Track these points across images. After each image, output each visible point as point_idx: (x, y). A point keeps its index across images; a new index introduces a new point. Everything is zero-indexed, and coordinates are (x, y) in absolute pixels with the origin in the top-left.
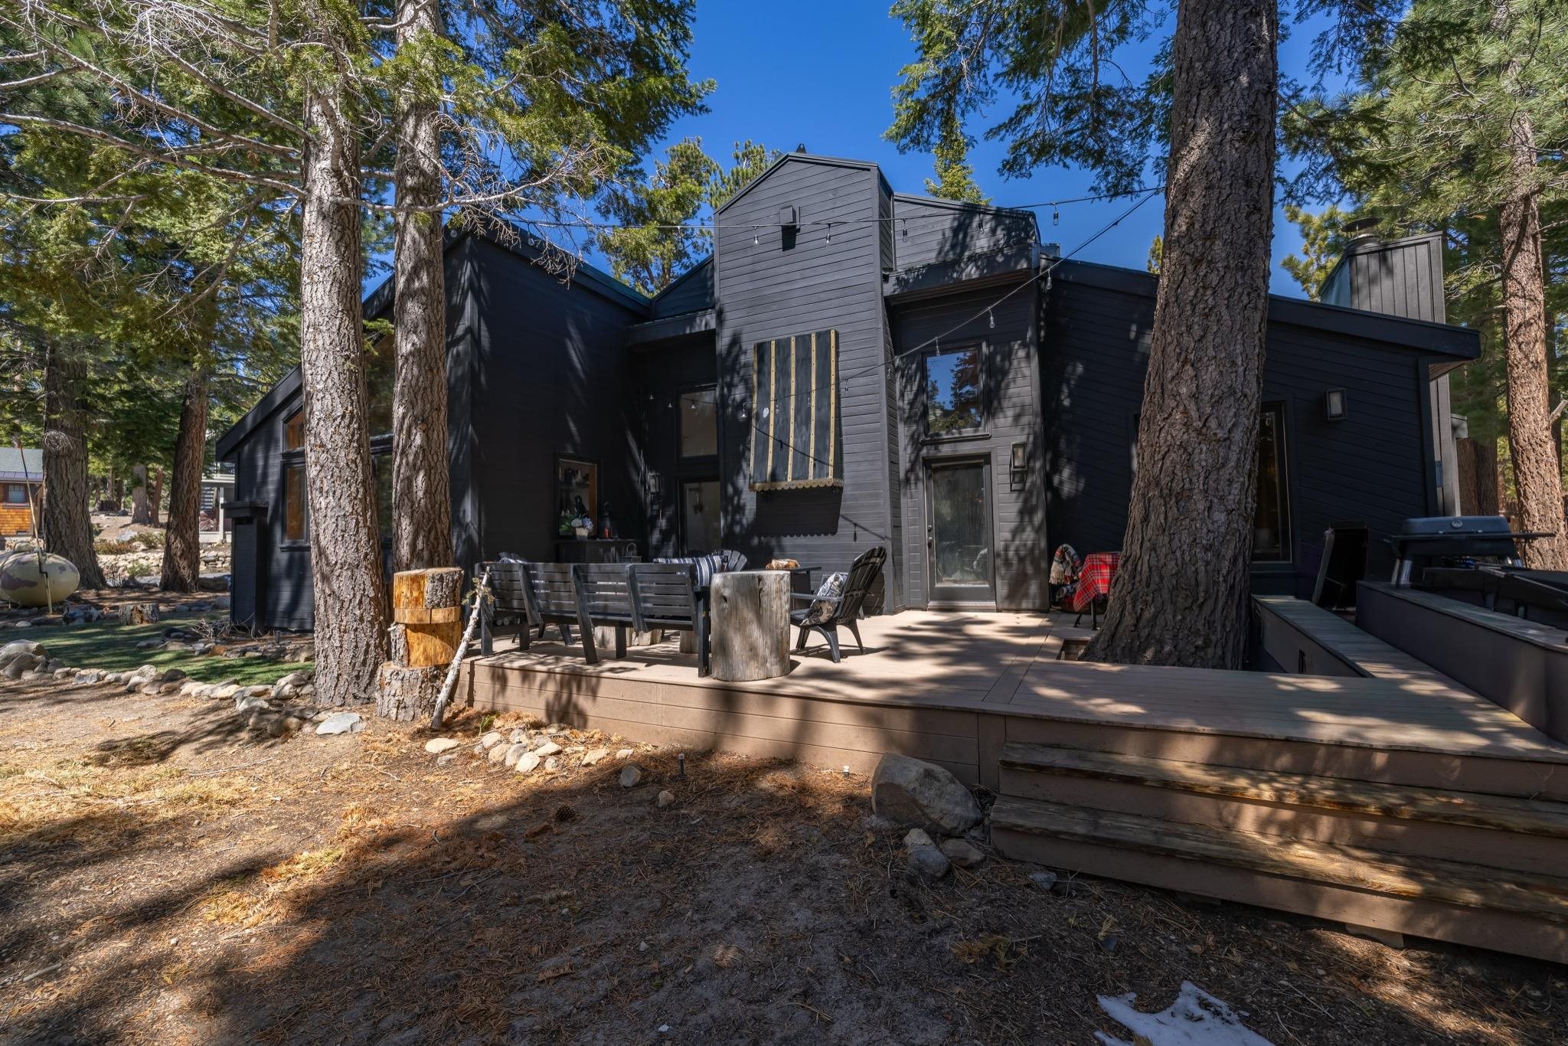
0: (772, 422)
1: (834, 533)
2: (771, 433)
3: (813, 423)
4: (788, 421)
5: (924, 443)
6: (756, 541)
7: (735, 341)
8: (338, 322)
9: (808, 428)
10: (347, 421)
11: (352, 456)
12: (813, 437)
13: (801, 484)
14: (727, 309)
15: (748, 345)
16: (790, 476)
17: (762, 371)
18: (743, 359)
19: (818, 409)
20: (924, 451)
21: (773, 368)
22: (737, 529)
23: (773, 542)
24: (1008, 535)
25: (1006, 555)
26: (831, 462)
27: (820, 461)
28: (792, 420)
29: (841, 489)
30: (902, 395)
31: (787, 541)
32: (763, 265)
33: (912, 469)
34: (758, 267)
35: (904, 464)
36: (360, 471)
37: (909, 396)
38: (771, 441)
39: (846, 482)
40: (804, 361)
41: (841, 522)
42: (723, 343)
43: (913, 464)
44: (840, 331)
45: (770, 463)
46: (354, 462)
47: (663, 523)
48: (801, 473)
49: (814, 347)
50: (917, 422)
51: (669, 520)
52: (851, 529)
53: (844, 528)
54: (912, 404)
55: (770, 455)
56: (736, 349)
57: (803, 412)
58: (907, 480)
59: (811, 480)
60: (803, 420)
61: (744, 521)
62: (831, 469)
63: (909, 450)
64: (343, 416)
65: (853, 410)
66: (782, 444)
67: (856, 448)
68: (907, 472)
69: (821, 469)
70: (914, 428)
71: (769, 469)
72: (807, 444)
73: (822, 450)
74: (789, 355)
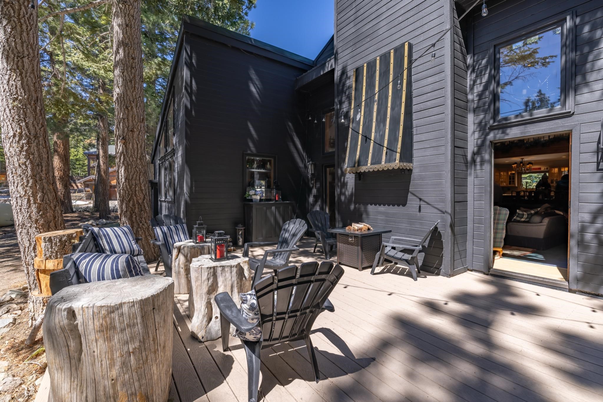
0: (361, 123)
1: (404, 205)
2: (361, 132)
3: (388, 120)
4: (372, 120)
5: (492, 128)
6: (352, 207)
7: (344, 72)
8: (7, 77)
9: (385, 125)
10: (17, 139)
11: (23, 160)
12: (387, 131)
13: (377, 167)
14: (339, 51)
15: (351, 73)
16: (369, 162)
17: (358, 89)
18: (348, 83)
19: (393, 109)
20: (491, 136)
21: (364, 84)
22: (343, 198)
23: (362, 208)
24: (587, 217)
25: (582, 236)
26: (399, 150)
27: (391, 150)
28: (374, 120)
29: (410, 171)
30: (472, 89)
31: (371, 208)
32: (362, 11)
33: (478, 152)
34: (359, 13)
35: (471, 147)
36: (29, 170)
37: (478, 89)
38: (360, 137)
39: (416, 165)
40: (385, 74)
41: (410, 196)
42: (337, 74)
43: (480, 147)
44: (412, 42)
45: (358, 153)
46: (25, 164)
47: (314, 191)
48: (377, 160)
49: (392, 61)
50: (486, 111)
51: (318, 190)
52: (417, 202)
53: (412, 202)
54: (480, 96)
55: (359, 147)
56: (345, 77)
57: (382, 112)
58: (474, 161)
59: (384, 165)
60: (381, 120)
61: (347, 193)
62: (398, 155)
63: (477, 135)
64: (14, 136)
65: (422, 106)
66: (366, 138)
67: (423, 137)
68: (474, 154)
69: (391, 156)
70: (482, 116)
71: (357, 157)
72: (383, 136)
73: (393, 139)
74: (375, 72)
